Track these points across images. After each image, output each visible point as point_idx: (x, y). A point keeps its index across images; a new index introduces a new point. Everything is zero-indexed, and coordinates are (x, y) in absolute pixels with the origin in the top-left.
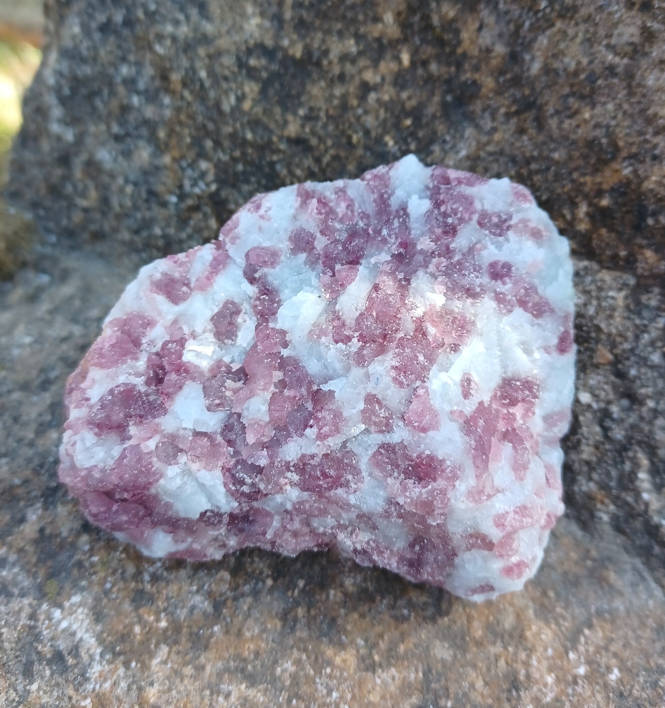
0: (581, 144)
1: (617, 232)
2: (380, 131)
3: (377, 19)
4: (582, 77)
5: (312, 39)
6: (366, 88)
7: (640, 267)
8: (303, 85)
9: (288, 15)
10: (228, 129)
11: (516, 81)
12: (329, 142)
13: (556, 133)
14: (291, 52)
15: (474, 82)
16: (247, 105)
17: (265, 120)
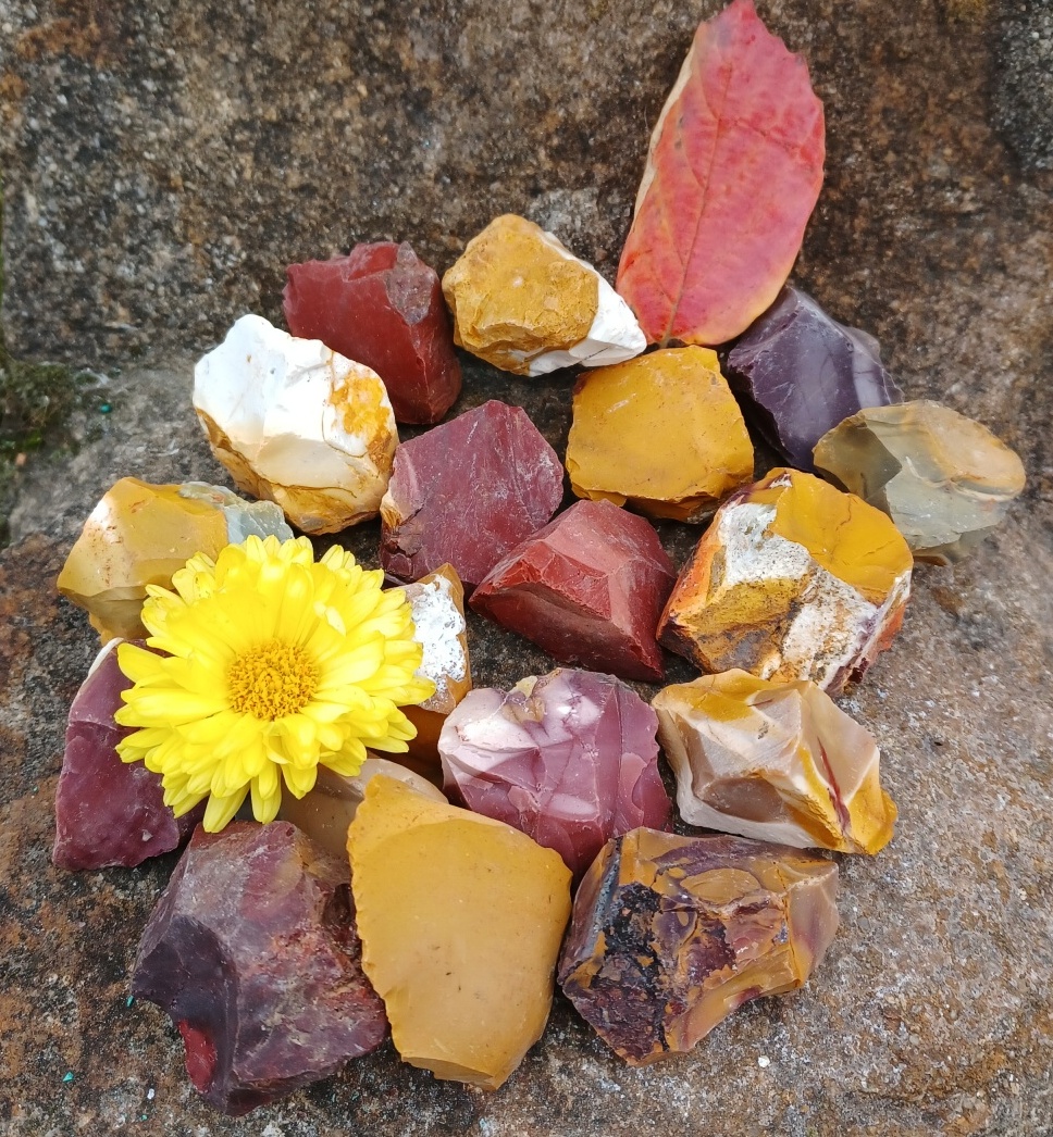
0: (521, 105)
1: (573, 160)
2: (366, 154)
3: (328, 67)
4: (503, 56)
5: (281, 100)
6: (340, 125)
7: (599, 178)
8: (287, 140)
9: (254, 87)
10: (238, 202)
11: (456, 77)
12: (329, 179)
13: (500, 104)
14: (267, 117)
15: (425, 89)
16: (247, 174)
17: (267, 181)
